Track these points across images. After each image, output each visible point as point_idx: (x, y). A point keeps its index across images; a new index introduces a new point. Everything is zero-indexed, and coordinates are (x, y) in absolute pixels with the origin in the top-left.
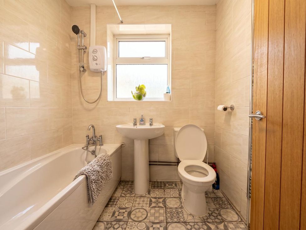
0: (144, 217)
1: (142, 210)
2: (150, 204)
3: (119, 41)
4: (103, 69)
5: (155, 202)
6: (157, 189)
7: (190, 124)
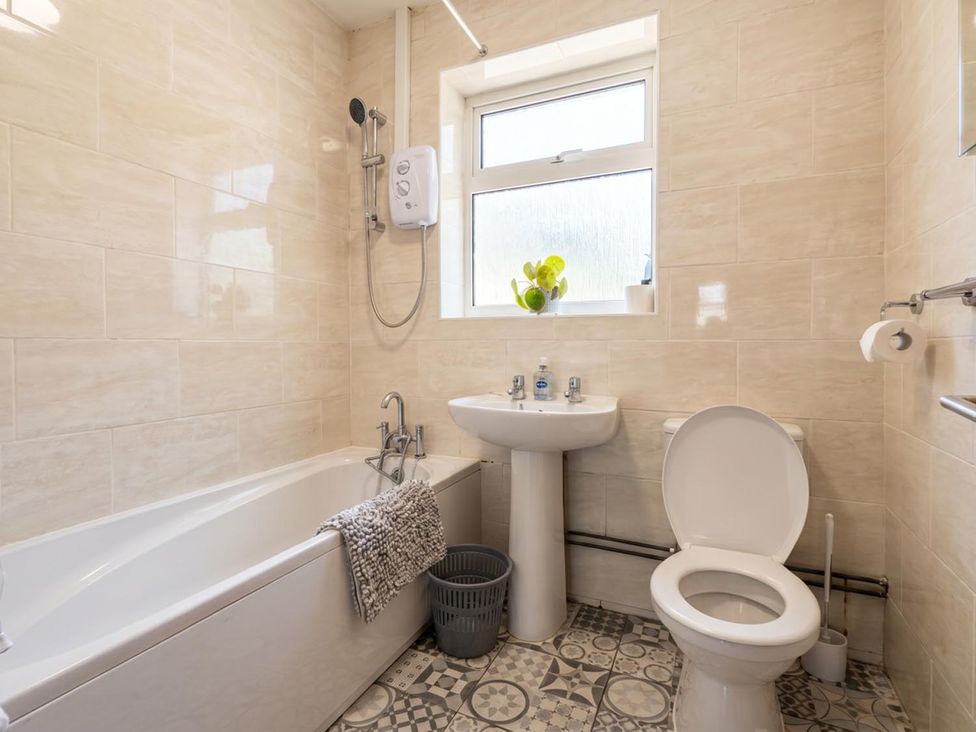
0: (514, 713)
1: (513, 690)
2: (550, 680)
3: (482, 116)
4: (426, 219)
5: (569, 678)
6: (593, 636)
7: (738, 405)
